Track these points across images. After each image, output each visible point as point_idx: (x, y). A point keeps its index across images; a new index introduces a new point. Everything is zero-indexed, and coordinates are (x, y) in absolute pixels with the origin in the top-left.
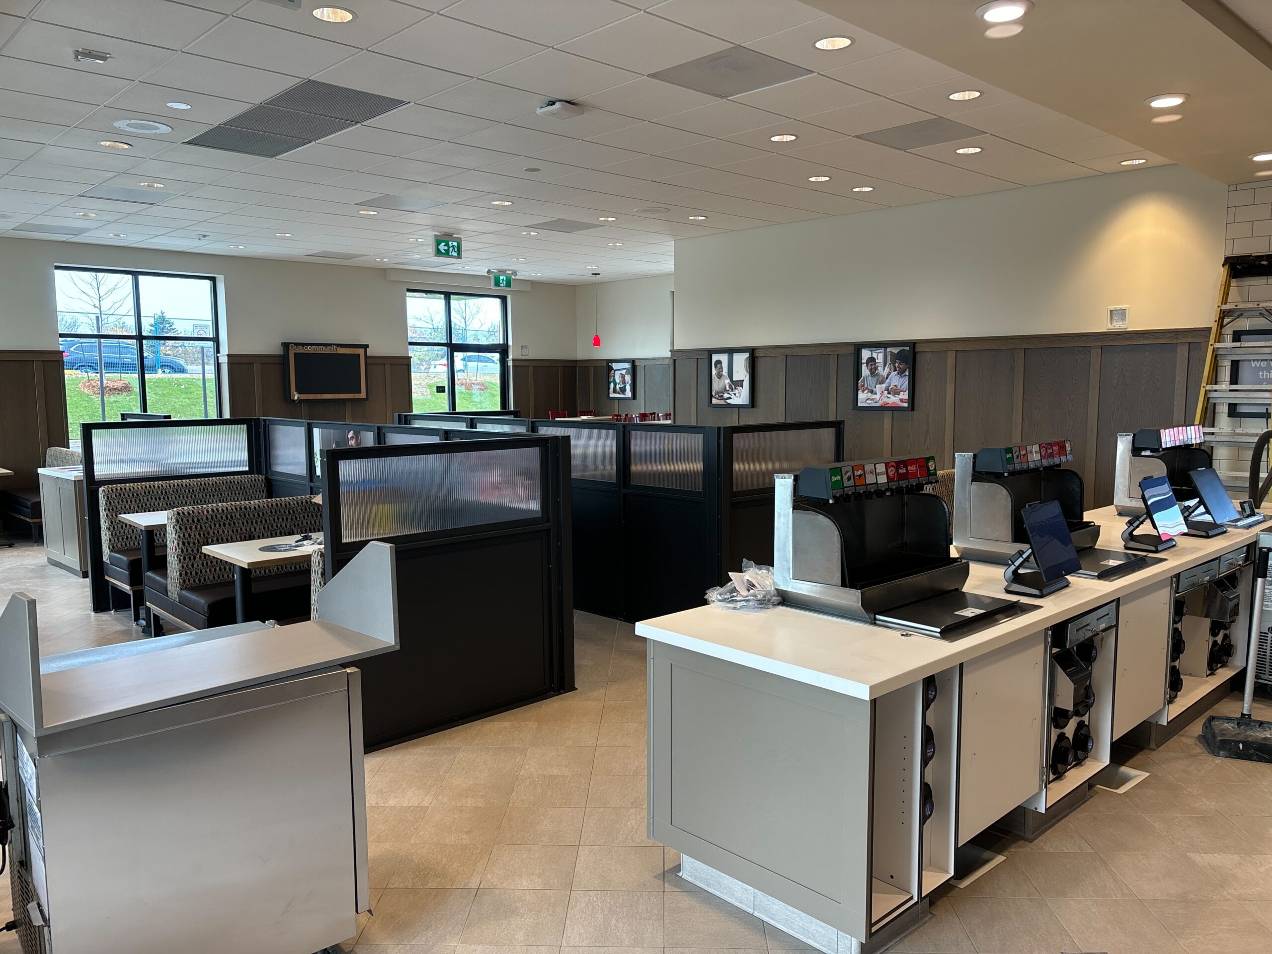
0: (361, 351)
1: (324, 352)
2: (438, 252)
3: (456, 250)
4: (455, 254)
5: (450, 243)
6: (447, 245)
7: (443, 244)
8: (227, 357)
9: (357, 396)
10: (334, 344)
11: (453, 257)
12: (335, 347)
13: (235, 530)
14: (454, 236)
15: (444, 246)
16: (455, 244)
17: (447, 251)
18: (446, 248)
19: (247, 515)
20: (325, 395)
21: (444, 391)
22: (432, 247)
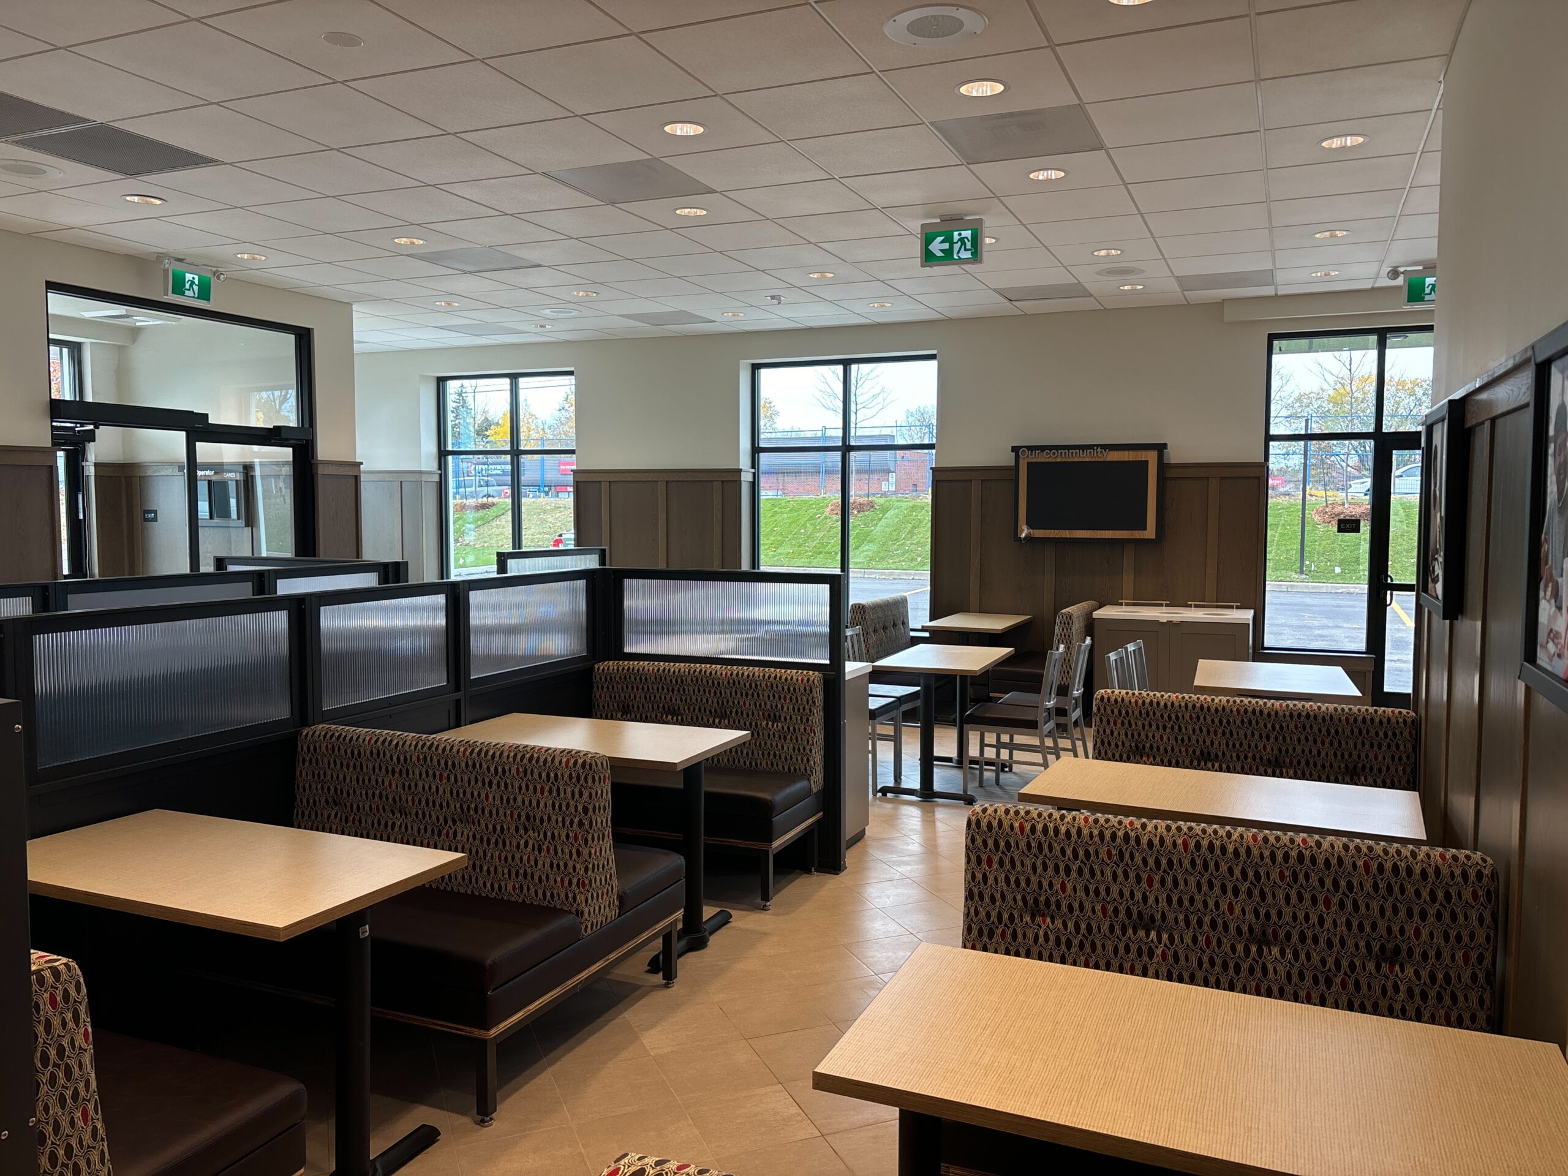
0: (1151, 457)
1: (1081, 460)
2: (928, 258)
3: (969, 245)
4: (966, 255)
5: (956, 234)
6: (949, 239)
7: (940, 239)
9: (1137, 534)
10: (1098, 446)
11: (961, 261)
12: (1099, 450)
14: (968, 218)
15: (942, 242)
16: (967, 234)
17: (948, 253)
18: (946, 246)
20: (1078, 531)
21: (1356, 529)
22: (916, 248)
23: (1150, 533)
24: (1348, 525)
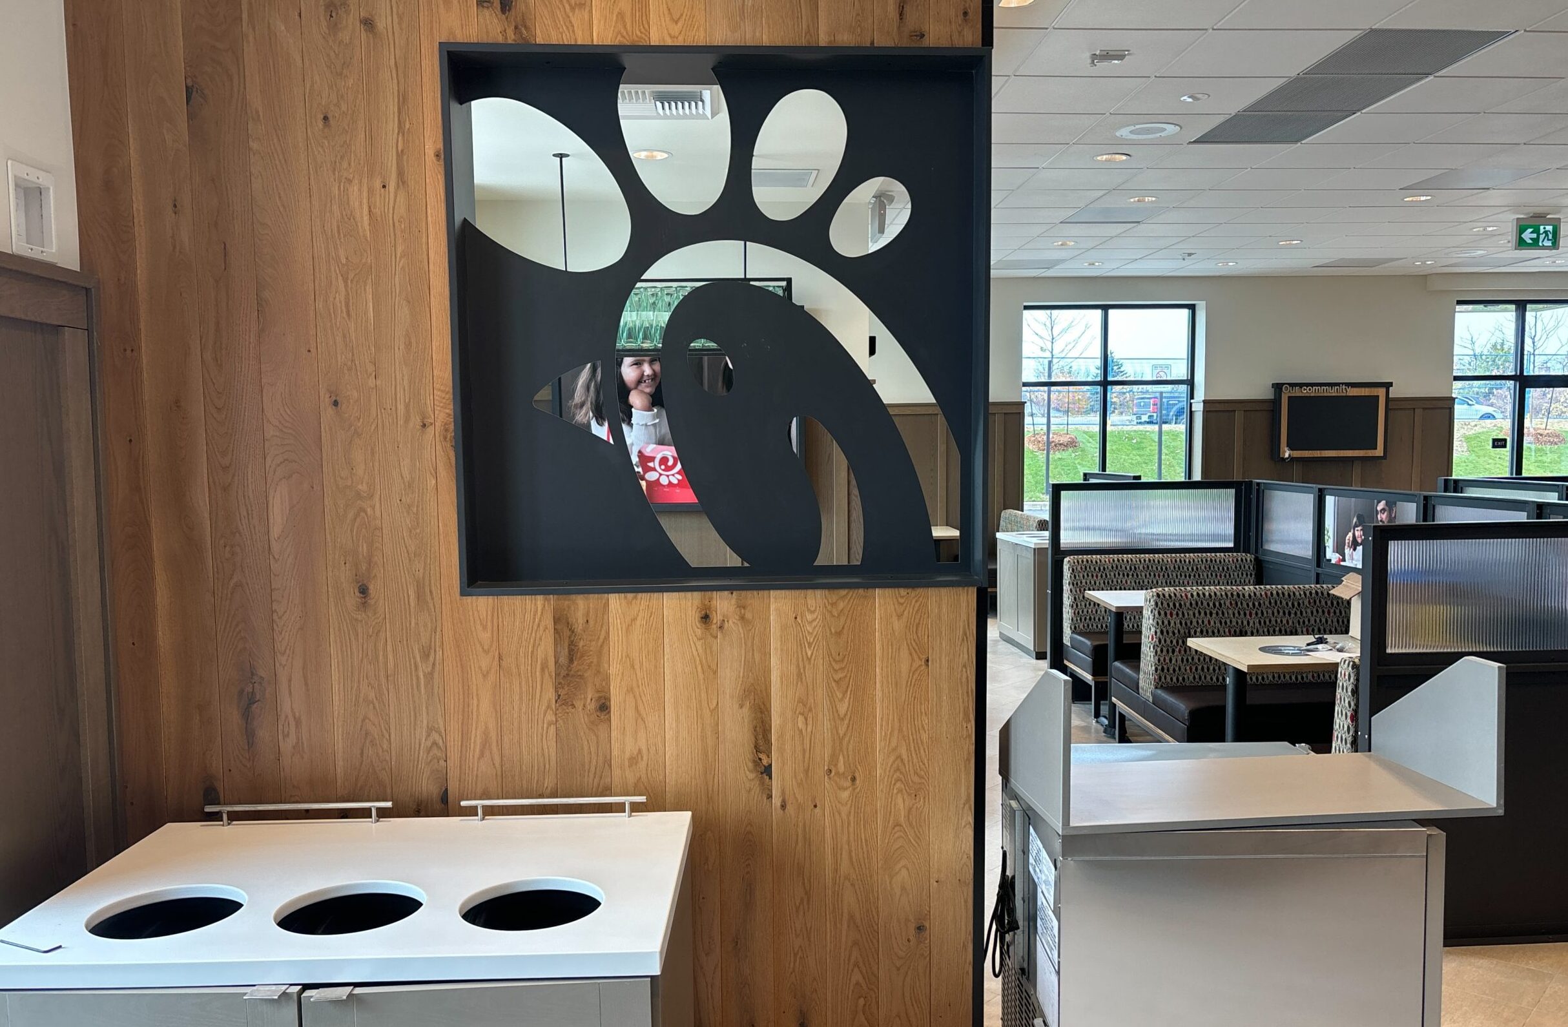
0: (1381, 392)
1: (1329, 395)
2: (1521, 244)
3: (1550, 237)
4: (1548, 243)
5: (1542, 227)
6: (1536, 231)
7: (1530, 230)
8: (1202, 404)
9: (1370, 453)
10: (1343, 384)
11: (1544, 248)
12: (1344, 387)
13: (1223, 621)
14: (1548, 217)
15: (1532, 232)
16: (1549, 228)
17: (1536, 241)
18: (1534, 236)
19: (1239, 603)
20: (1326, 451)
21: (1504, 446)
22: (1512, 237)
23: (1379, 452)
24: (1499, 443)
